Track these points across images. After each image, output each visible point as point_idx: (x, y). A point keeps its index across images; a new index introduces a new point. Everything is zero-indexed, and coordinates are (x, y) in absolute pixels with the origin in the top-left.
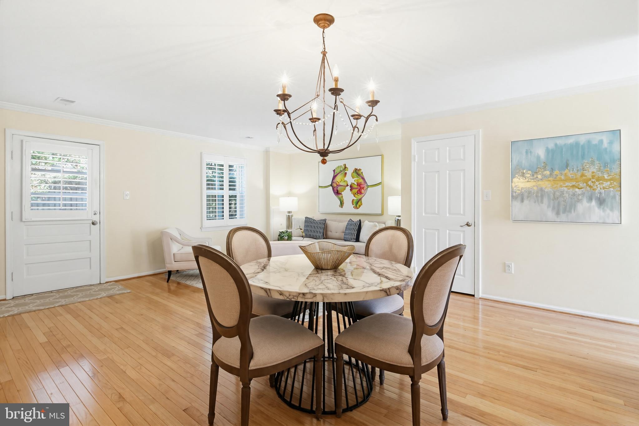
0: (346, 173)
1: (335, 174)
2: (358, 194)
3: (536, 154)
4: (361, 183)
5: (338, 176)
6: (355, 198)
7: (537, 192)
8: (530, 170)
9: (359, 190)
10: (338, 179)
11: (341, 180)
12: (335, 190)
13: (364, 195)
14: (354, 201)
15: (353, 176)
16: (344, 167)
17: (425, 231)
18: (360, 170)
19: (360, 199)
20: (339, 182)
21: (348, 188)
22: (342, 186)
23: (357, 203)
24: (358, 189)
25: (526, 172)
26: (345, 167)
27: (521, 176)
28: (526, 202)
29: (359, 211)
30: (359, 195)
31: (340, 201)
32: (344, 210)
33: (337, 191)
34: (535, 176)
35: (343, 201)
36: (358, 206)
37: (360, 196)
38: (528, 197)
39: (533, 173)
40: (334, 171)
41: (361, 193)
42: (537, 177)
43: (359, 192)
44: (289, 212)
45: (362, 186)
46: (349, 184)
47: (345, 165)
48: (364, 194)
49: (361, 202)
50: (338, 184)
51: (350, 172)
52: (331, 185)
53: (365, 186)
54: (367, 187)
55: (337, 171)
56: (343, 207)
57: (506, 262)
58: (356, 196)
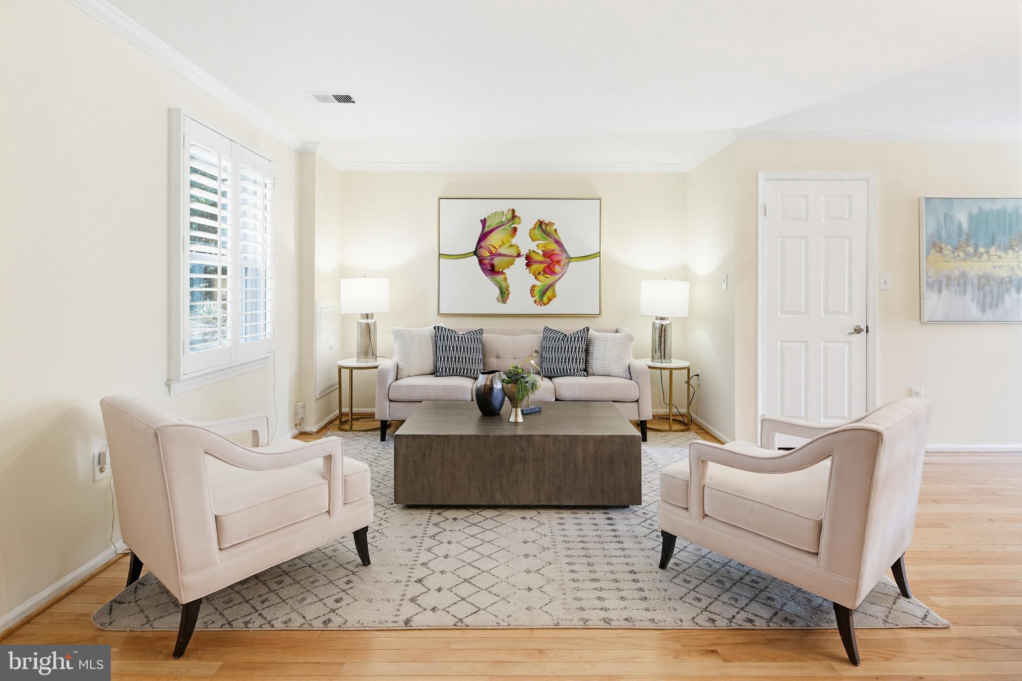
0: (515, 229)
1: (486, 230)
2: (547, 274)
3: (957, 221)
4: (553, 250)
5: (493, 234)
6: (538, 283)
7: (959, 278)
8: (949, 244)
9: (549, 266)
10: (494, 240)
11: (504, 243)
12: (485, 265)
13: (560, 278)
14: (537, 290)
15: (533, 236)
16: (510, 216)
17: (780, 345)
18: (551, 224)
19: (551, 286)
20: (497, 247)
21: (522, 261)
22: (505, 255)
23: (543, 293)
24: (545, 265)
25: (944, 247)
26: (514, 216)
27: (938, 252)
28: (945, 292)
29: (551, 308)
30: (547, 276)
31: (500, 290)
32: (509, 307)
33: (493, 266)
34: (956, 254)
35: (508, 290)
36: (545, 299)
37: (551, 279)
38: (947, 285)
39: (954, 250)
40: (484, 222)
41: (553, 273)
42: (958, 256)
43: (549, 270)
44: (367, 315)
45: (555, 258)
46: (524, 252)
47: (513, 211)
48: (560, 275)
49: (554, 291)
50: (494, 251)
51: (525, 227)
52: (475, 253)
53: (563, 257)
54: (567, 261)
55: (490, 224)
56: (507, 302)
57: (913, 388)
58: (541, 277)
